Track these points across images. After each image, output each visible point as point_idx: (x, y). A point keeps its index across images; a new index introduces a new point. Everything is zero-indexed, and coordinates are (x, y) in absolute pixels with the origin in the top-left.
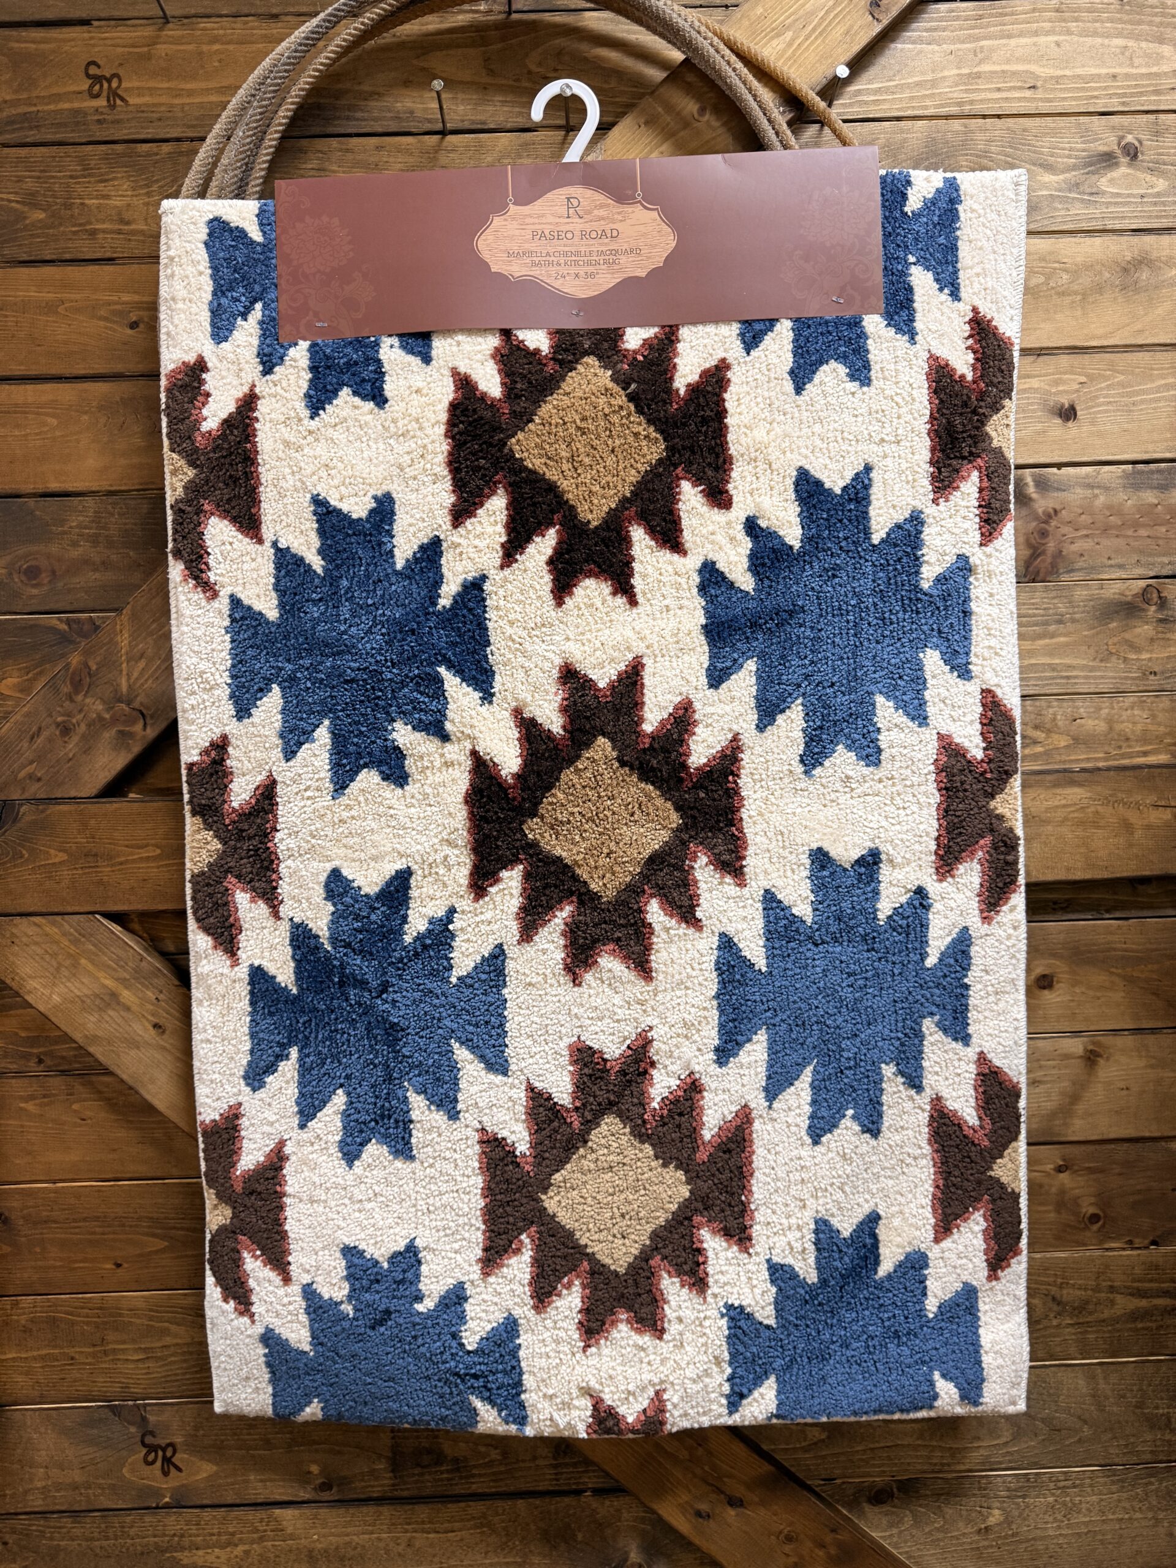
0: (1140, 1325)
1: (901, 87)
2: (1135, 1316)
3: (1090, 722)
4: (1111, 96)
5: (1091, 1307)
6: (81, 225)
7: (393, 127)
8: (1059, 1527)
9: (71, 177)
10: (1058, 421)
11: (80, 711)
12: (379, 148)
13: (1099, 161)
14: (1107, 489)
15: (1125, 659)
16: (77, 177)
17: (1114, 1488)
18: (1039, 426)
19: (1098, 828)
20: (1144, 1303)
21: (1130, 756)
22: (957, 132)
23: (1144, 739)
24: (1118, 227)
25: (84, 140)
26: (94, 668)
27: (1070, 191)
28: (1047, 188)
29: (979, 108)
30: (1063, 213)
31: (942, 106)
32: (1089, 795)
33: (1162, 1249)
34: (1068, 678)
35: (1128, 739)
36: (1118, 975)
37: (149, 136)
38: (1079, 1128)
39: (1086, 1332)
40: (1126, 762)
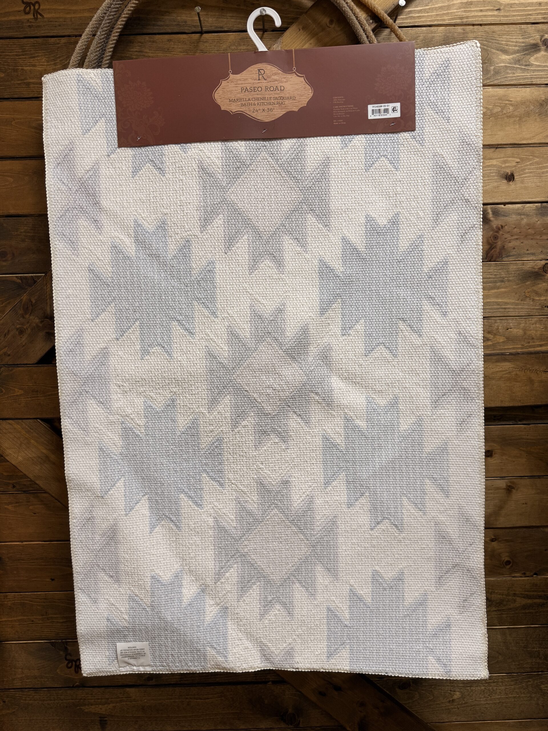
0: (527, 611)
1: (432, 10)
2: (524, 607)
3: (515, 330)
4: (538, 14)
5: (505, 603)
6: (22, 80)
7: (176, 30)
8: (486, 700)
9: (17, 55)
10: (505, 181)
11: (28, 322)
12: (169, 40)
13: (531, 48)
14: (528, 215)
15: (533, 300)
16: (19, 56)
17: (512, 683)
18: (495, 184)
19: (517, 382)
20: (529, 601)
21: (534, 346)
22: (459, 33)
23: (541, 339)
24: (539, 82)
25: (22, 36)
26: (34, 302)
27: (515, 64)
28: (504, 62)
29: (470, 20)
30: (511, 75)
31: (452, 19)
32: (513, 366)
33: (539, 577)
34: (505, 308)
35: (533, 339)
36: (523, 451)
37: (55, 34)
38: (502, 522)
39: (502, 614)
40: (532, 350)
